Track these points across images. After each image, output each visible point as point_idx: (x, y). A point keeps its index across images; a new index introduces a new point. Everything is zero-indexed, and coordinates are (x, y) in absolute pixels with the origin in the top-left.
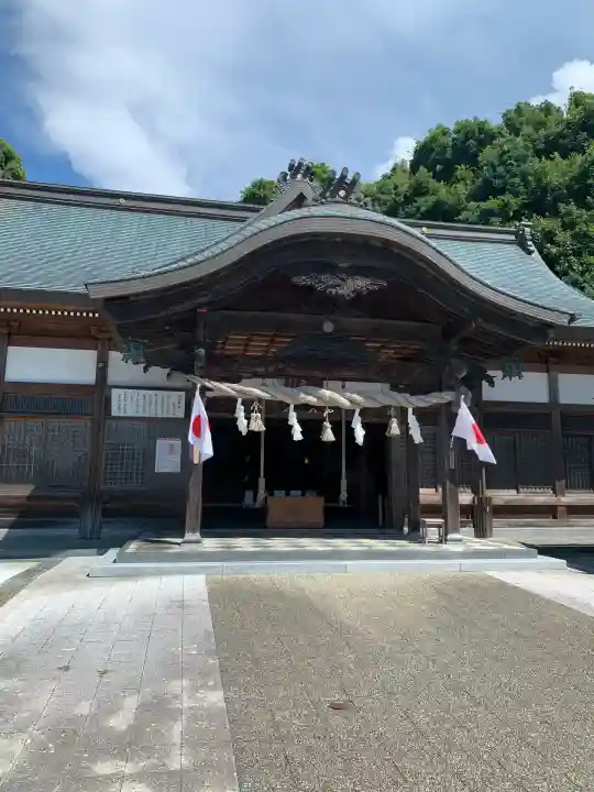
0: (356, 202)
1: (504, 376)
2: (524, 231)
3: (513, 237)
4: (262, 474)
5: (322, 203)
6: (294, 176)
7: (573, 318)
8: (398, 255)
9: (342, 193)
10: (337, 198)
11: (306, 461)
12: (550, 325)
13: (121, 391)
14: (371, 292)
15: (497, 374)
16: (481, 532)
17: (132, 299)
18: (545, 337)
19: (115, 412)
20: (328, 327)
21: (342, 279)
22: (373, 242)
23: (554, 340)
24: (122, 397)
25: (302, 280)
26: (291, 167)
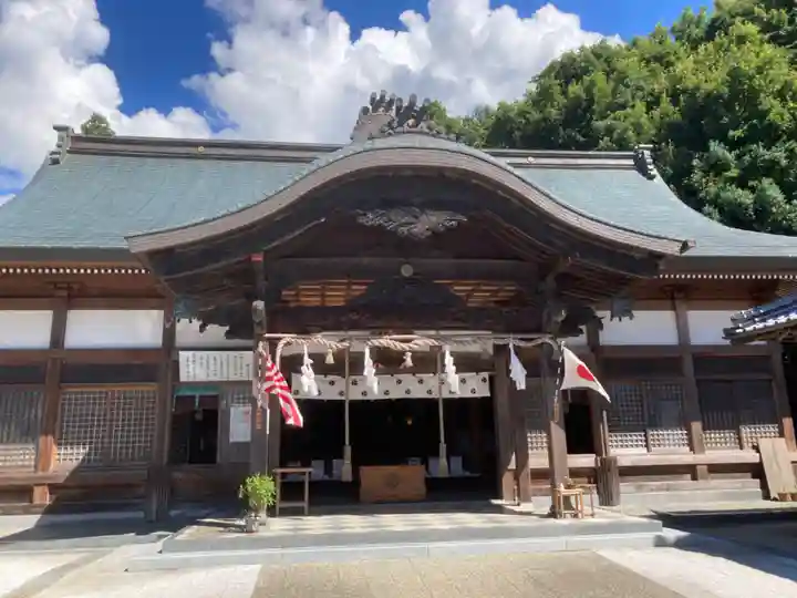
0: (427, 131)
1: (612, 316)
2: (643, 153)
3: (631, 162)
4: (347, 442)
5: (390, 134)
6: (375, 110)
7: (685, 246)
8: (477, 185)
9: (411, 122)
10: (406, 128)
11: (410, 422)
12: (660, 256)
13: (190, 354)
14: (449, 230)
15: (605, 314)
16: (607, 499)
17: (178, 250)
18: (655, 269)
19: (183, 378)
20: (407, 271)
21: (416, 217)
22: (447, 174)
23: (664, 272)
24: (191, 359)
25: (370, 219)
26: (373, 100)
